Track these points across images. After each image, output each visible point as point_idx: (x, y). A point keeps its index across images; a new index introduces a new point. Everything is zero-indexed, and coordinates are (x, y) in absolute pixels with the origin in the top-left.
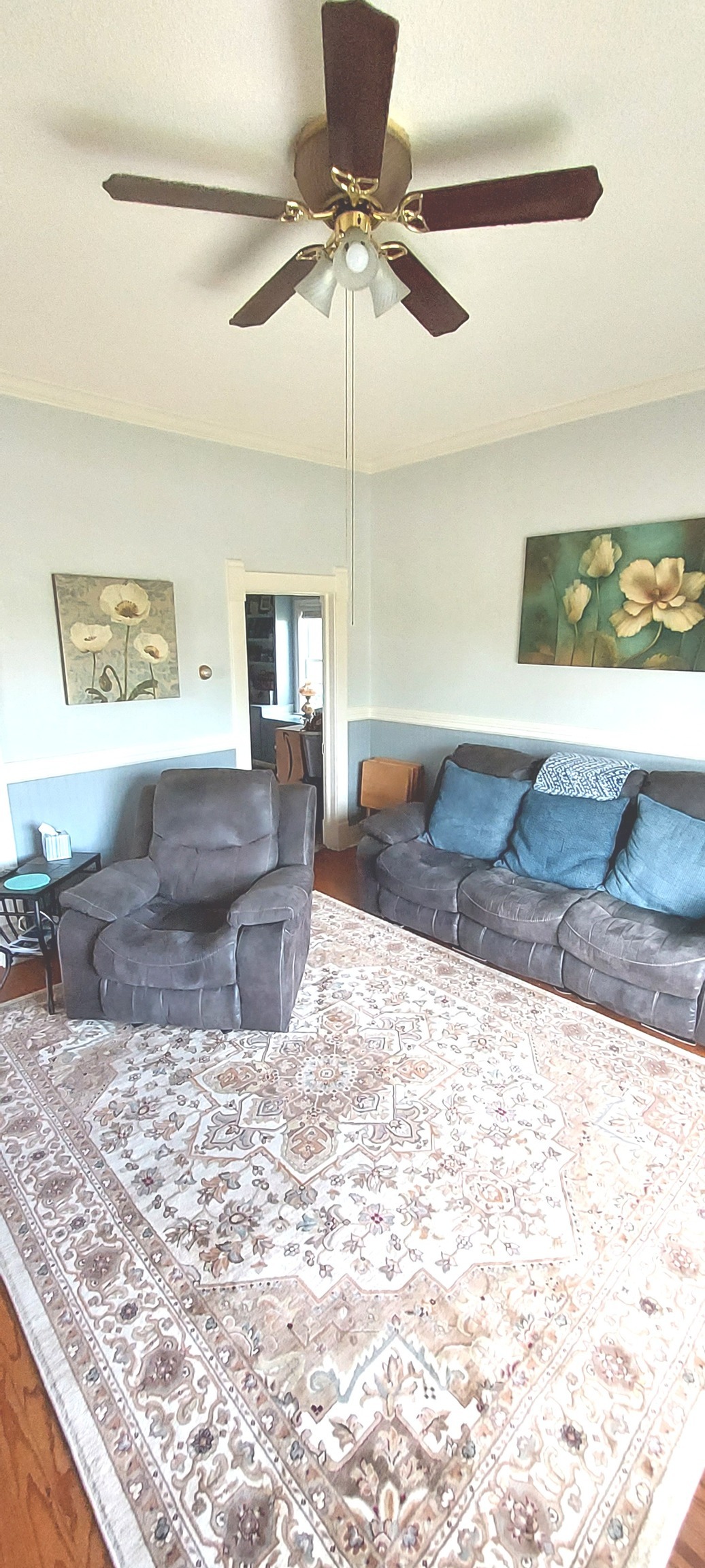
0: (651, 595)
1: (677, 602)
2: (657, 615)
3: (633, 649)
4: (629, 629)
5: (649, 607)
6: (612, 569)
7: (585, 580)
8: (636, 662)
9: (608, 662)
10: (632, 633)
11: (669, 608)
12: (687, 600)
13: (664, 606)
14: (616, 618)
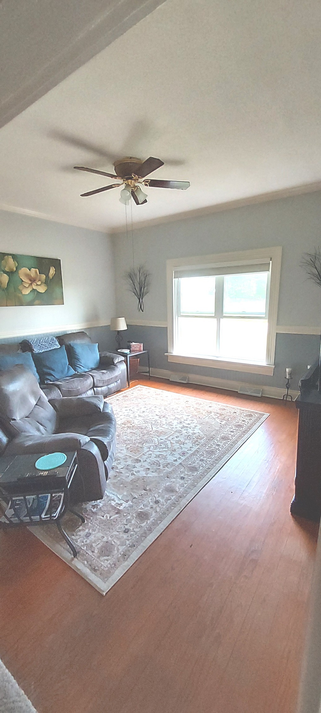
0: (30, 280)
1: (39, 283)
2: (35, 287)
3: (29, 298)
4: (26, 292)
5: (31, 284)
6: (15, 269)
7: (5, 272)
8: (31, 304)
9: (21, 303)
10: (27, 293)
11: (37, 285)
12: (41, 283)
13: (35, 284)
14: (20, 287)
